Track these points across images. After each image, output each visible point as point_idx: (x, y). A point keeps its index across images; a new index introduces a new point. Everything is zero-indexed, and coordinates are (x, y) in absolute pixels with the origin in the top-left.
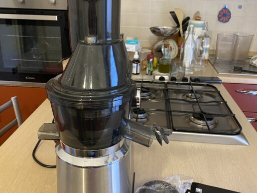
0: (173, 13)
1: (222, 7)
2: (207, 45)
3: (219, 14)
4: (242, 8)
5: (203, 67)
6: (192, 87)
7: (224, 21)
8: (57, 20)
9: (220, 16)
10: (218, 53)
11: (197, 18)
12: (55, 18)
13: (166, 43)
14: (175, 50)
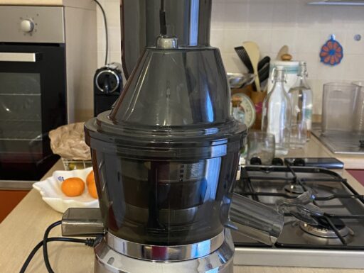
0: (240, 50)
1: (327, 39)
2: (307, 104)
3: (322, 50)
4: (362, 39)
5: (304, 142)
6: (294, 175)
7: (332, 61)
8: (34, 60)
9: (324, 54)
10: (327, 120)
11: (285, 57)
12: (31, 57)
13: (236, 99)
14: (249, 113)
